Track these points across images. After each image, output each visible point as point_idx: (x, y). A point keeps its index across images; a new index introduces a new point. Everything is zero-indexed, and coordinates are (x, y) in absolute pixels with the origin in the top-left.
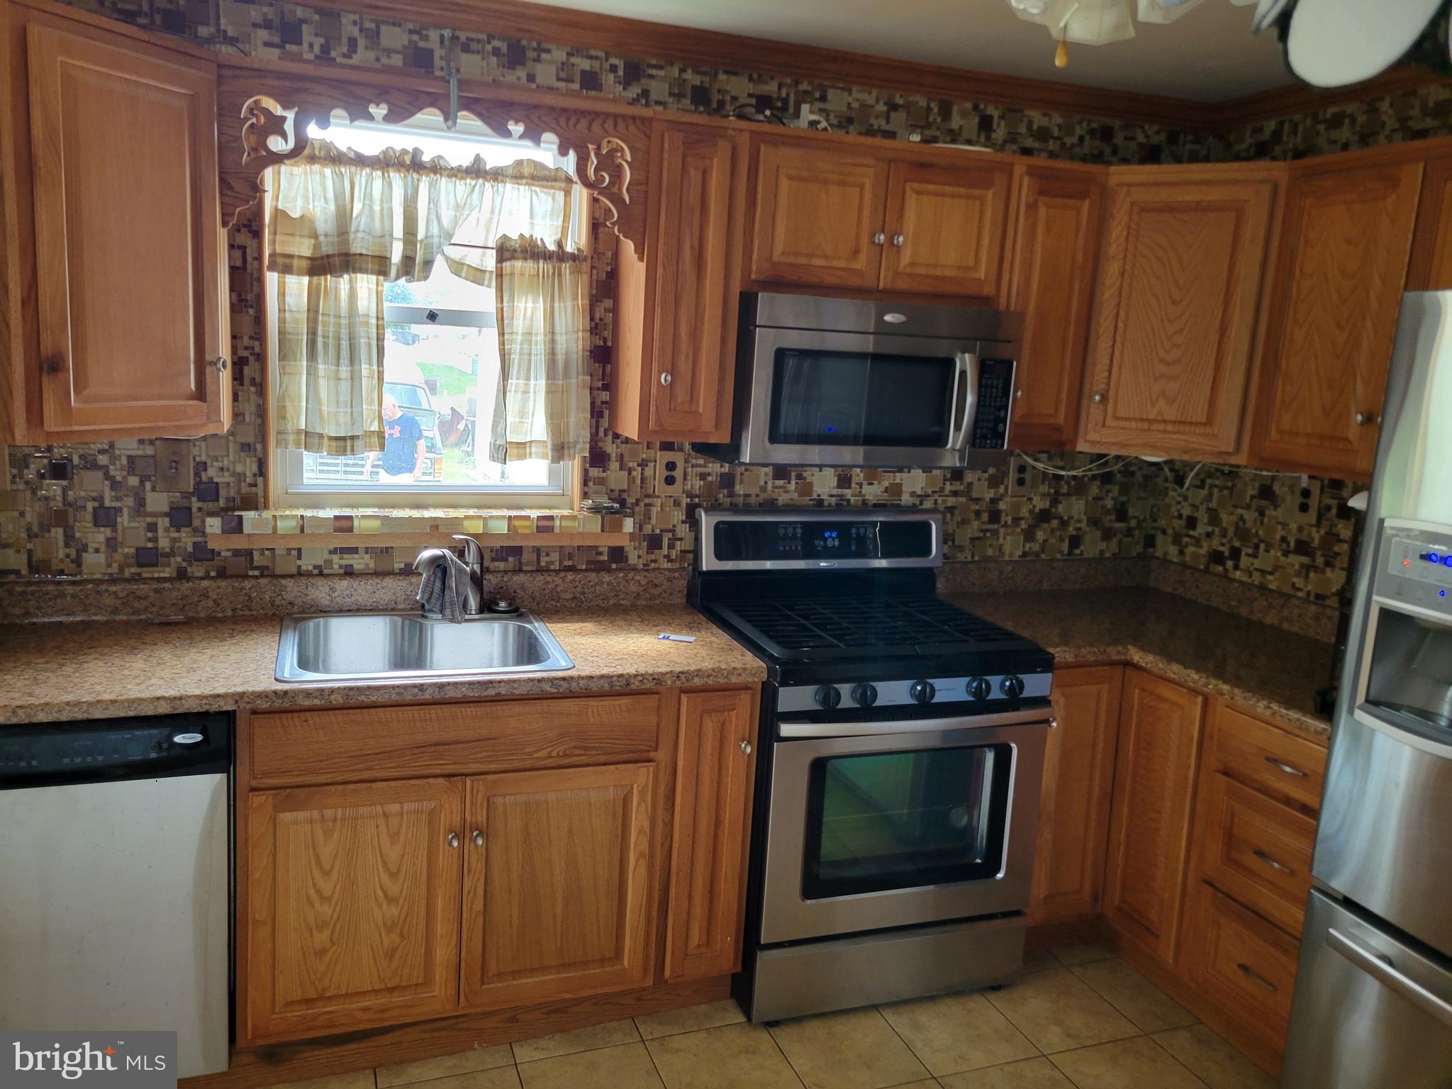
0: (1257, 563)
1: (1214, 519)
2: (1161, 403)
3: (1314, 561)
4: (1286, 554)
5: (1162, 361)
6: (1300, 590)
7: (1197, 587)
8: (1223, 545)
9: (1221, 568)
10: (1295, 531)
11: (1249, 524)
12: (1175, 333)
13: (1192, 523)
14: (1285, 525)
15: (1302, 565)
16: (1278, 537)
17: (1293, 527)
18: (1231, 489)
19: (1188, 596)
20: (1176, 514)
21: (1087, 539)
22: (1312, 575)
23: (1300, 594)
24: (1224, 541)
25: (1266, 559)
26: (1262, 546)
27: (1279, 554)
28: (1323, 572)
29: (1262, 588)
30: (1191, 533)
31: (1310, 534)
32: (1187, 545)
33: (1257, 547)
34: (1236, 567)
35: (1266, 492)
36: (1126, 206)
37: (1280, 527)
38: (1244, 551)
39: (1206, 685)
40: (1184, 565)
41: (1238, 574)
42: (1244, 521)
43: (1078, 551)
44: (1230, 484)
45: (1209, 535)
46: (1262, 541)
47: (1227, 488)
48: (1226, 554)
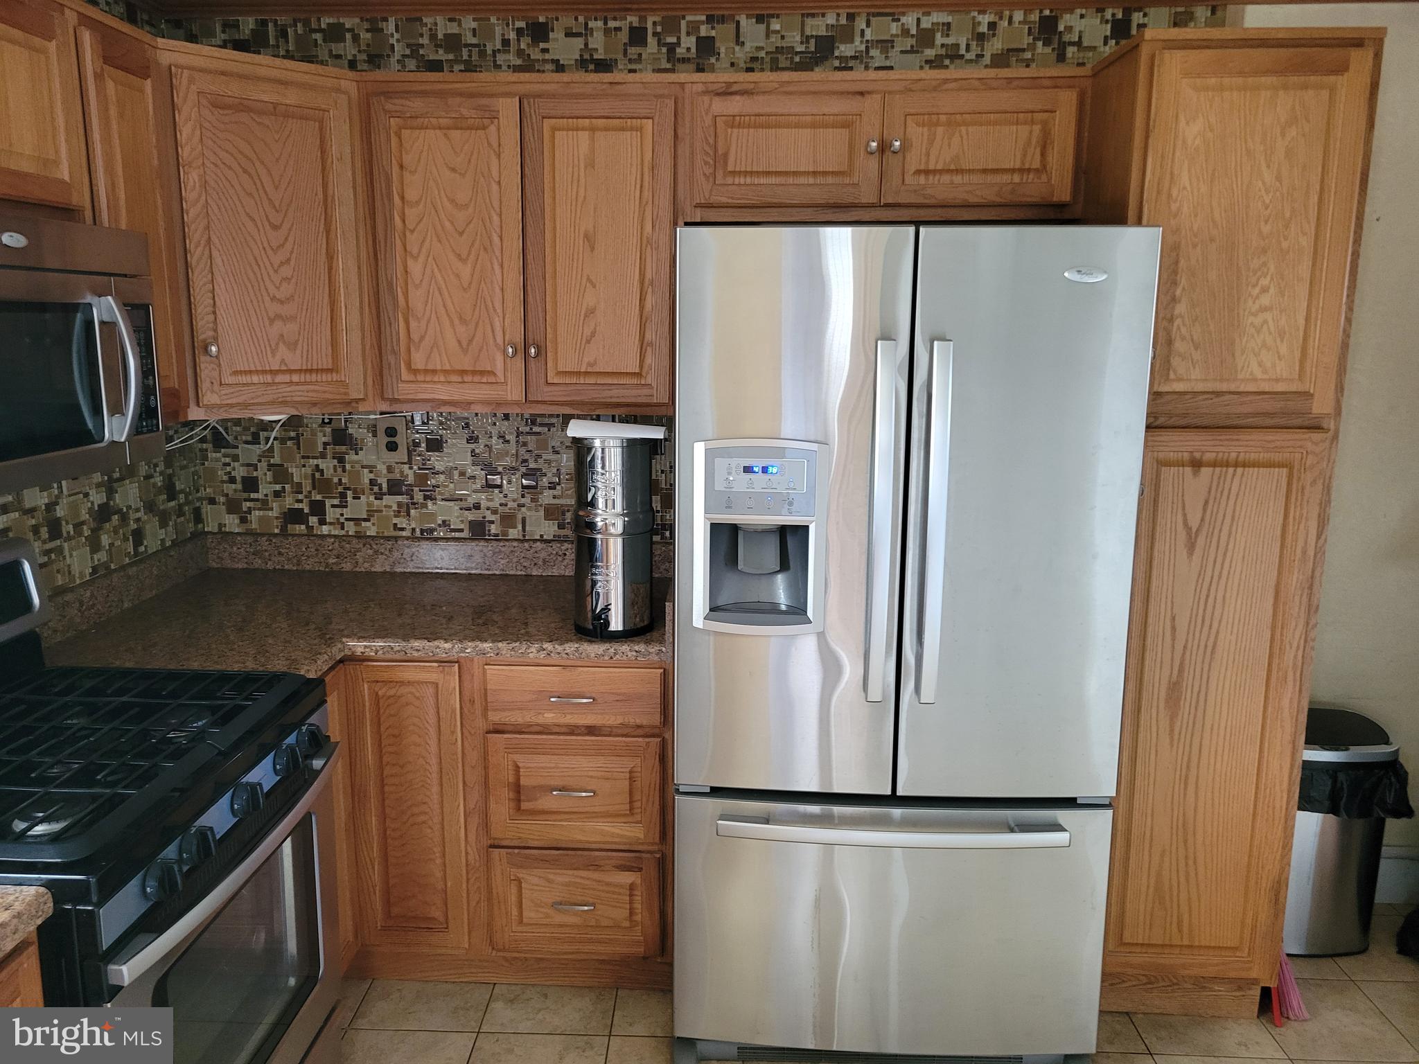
0: (347, 513)
1: (280, 474)
2: (283, 351)
3: (412, 498)
4: (379, 496)
5: (273, 299)
6: (402, 529)
7: (280, 554)
8: (300, 501)
9: (303, 527)
10: (385, 471)
11: (328, 473)
12: (282, 264)
13: (251, 484)
14: (371, 469)
15: (400, 505)
16: (367, 481)
17: (382, 468)
18: (297, 439)
19: (270, 566)
20: (225, 478)
21: (148, 528)
22: (413, 512)
23: (404, 534)
24: (300, 497)
25: (356, 508)
26: (349, 493)
27: (372, 498)
28: (426, 506)
29: (359, 536)
30: (253, 495)
31: (402, 472)
32: (250, 511)
33: (343, 496)
34: (322, 522)
35: (341, 437)
36: (192, 97)
37: (366, 471)
38: (328, 503)
39: (463, 650)
40: (250, 533)
41: (325, 529)
42: (322, 471)
43: (142, 549)
44: (293, 434)
45: (277, 494)
46: (349, 489)
47: (291, 439)
48: (307, 510)
